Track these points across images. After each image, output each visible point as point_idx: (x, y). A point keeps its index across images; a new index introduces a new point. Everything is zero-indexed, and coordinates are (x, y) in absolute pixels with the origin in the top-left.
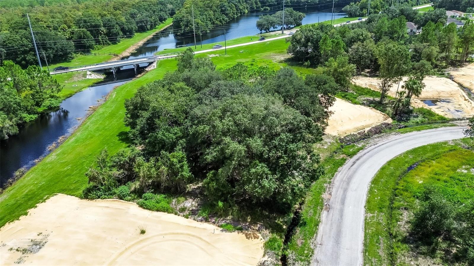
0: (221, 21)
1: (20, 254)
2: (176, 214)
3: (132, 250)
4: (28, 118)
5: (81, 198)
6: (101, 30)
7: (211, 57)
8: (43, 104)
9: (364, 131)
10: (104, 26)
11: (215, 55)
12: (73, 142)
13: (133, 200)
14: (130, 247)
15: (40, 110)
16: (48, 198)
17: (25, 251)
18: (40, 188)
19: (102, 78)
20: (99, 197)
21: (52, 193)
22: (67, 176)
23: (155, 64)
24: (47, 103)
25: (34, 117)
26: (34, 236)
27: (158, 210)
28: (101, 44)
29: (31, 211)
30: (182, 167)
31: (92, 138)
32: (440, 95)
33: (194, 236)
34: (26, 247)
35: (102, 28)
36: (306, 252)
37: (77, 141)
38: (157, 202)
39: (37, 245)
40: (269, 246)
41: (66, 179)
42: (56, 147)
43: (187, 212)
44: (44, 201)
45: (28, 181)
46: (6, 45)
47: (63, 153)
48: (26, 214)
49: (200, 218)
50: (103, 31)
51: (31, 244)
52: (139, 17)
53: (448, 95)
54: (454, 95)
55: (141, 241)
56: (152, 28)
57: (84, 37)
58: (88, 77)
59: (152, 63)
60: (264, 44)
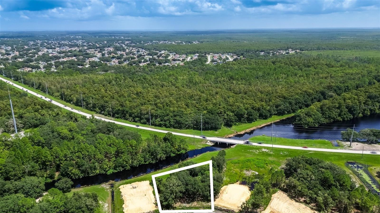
0: (344, 118)
2: (154, 196)
4: (173, 155)
5: (149, 184)
6: (244, 116)
7: (262, 151)
8: (180, 151)
11: (267, 150)
14: (141, 196)
15: (178, 153)
16: (147, 180)
17: (133, 187)
19: (212, 145)
20: (151, 185)
23: (235, 146)
25: (174, 155)
26: (137, 186)
29: (142, 181)
33: (149, 200)
35: (246, 115)
39: (135, 188)
40: (155, 210)
44: (145, 181)
52: (282, 107)
55: (143, 196)
56: (289, 113)
57: (229, 120)
58: (207, 143)
59: (235, 144)
60: (307, 152)
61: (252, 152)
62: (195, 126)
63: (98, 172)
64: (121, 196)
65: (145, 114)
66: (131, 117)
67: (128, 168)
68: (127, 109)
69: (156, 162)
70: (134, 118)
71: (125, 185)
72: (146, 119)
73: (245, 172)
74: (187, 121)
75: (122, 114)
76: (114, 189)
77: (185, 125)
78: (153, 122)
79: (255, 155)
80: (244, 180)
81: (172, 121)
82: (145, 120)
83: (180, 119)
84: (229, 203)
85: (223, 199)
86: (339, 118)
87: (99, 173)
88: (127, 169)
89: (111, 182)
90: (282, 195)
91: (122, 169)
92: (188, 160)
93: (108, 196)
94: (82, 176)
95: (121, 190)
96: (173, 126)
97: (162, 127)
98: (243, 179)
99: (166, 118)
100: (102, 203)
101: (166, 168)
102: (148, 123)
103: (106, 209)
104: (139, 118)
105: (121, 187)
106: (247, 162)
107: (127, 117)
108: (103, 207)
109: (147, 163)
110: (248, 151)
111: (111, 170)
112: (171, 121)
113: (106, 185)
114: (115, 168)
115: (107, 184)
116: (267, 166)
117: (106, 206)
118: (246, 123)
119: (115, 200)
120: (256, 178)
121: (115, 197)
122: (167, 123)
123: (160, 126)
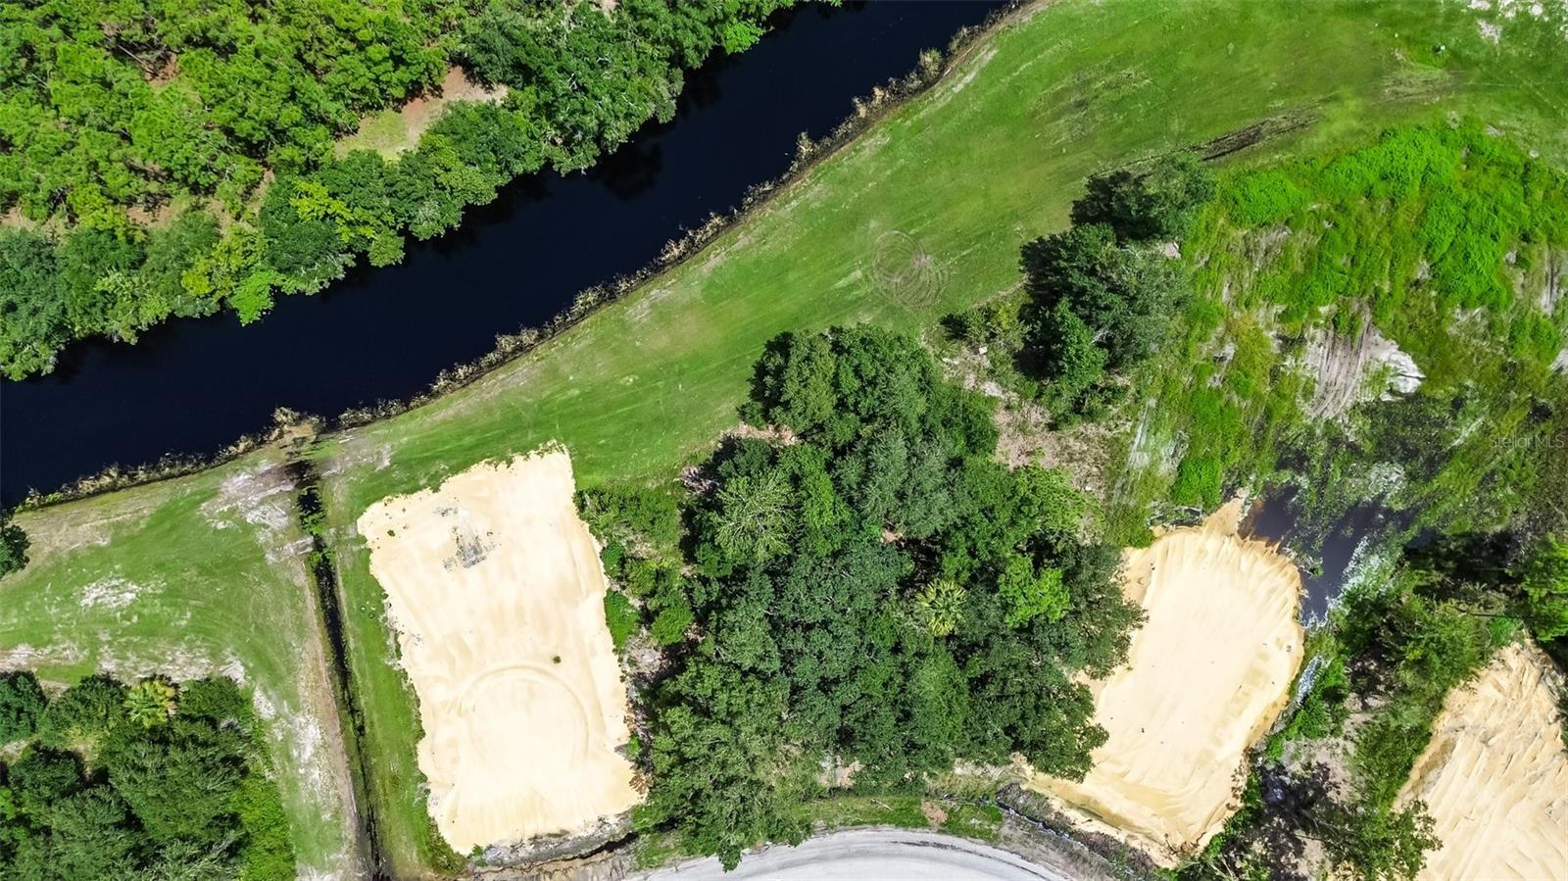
1: (455, 549)
2: (620, 660)
3: (528, 675)
12: (702, 280)
13: (612, 575)
14: (524, 667)
16: (550, 450)
17: (461, 550)
18: (563, 405)
20: (589, 521)
21: (561, 443)
22: (609, 408)
26: (483, 530)
27: (611, 632)
29: (518, 459)
33: (586, 723)
34: (466, 542)
36: (655, 858)
37: (712, 279)
39: (475, 553)
40: (636, 812)
42: (677, 263)
43: (632, 671)
44: (541, 454)
45: (569, 358)
47: (662, 310)
48: (509, 463)
49: (634, 697)
51: (472, 544)
55: (544, 672)
64: (392, 642)
71: (397, 507)
73: (1316, 360)
76: (329, 535)
79: (1464, 60)
80: (1286, 476)
89: (294, 432)
90: (1523, 705)
92: (865, 124)
93: (301, 630)
95: (378, 569)
98: (1281, 465)
100: (272, 712)
101: (693, 248)
103: (316, 773)
105: (373, 522)
108: (289, 758)
113: (256, 478)
115: (264, 462)
117: (309, 751)
119: (354, 668)
120: (1386, 449)
121: (352, 645)
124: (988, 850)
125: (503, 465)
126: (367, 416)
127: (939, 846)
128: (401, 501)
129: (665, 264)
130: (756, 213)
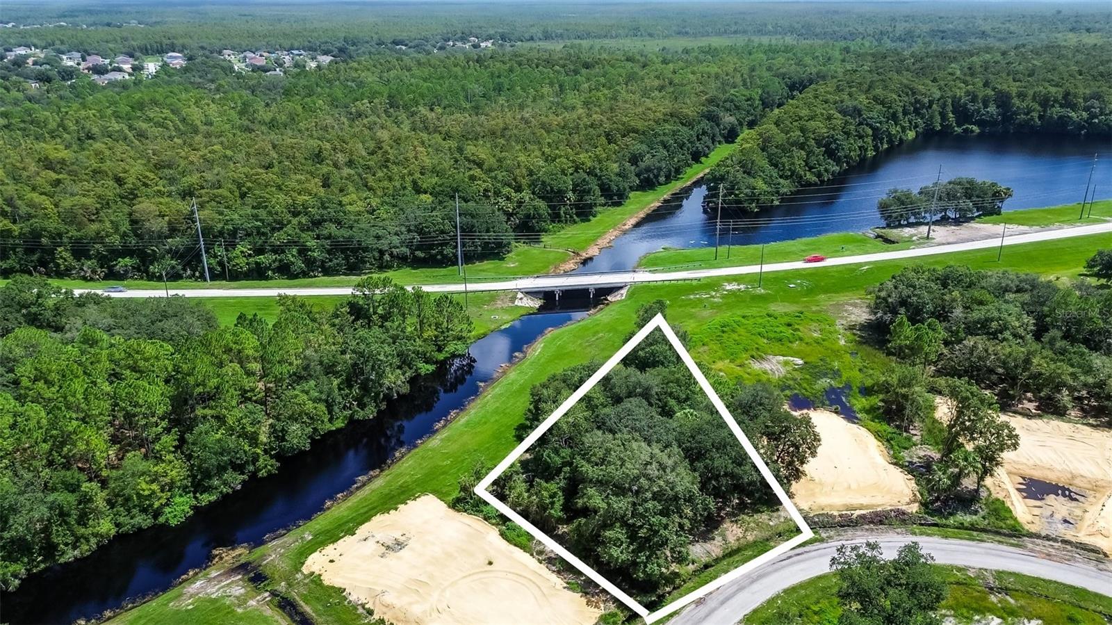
0: (819, 175)
1: (384, 549)
2: (532, 555)
3: (475, 577)
4: (426, 368)
5: (449, 507)
6: (566, 197)
7: (727, 291)
8: (446, 349)
9: (852, 515)
10: (574, 191)
11: (738, 285)
12: (462, 425)
13: (497, 525)
14: (473, 574)
15: (441, 357)
16: (419, 497)
17: (388, 547)
18: (415, 481)
19: (537, 306)
20: (465, 511)
21: (424, 492)
22: (444, 473)
23: (624, 292)
24: (451, 348)
25: (431, 368)
26: (398, 536)
27: (515, 545)
28: (562, 222)
29: (401, 507)
30: (553, 503)
31: (485, 423)
32: (1075, 482)
33: (534, 583)
34: (390, 543)
35: (570, 194)
37: (467, 424)
38: (518, 536)
39: (399, 545)
41: (442, 477)
42: (444, 426)
43: (544, 557)
44: (415, 499)
45: (406, 468)
46: (422, 229)
47: (448, 439)
48: (396, 509)
49: (554, 568)
50: (569, 199)
51: (394, 542)
52: (647, 161)
53: (1090, 486)
54: (1101, 489)
55: (486, 571)
56: (668, 179)
57: (534, 215)
58: (517, 303)
59: (621, 288)
60: (854, 270)
61: (700, 300)
62: (420, 254)
63: (106, 526)
64: (360, 610)
65: (161, 237)
66: (89, 258)
67: (267, 465)
68: (53, 225)
69: (379, 412)
70: (104, 260)
71: (330, 550)
72: (175, 254)
73: (756, 366)
74: (378, 237)
75: (29, 251)
76: (282, 587)
77: (377, 255)
78: (221, 264)
79: (717, 307)
80: (789, 392)
81: (311, 243)
82: (173, 262)
83: (345, 233)
84: (854, 486)
85: (817, 480)
86: (810, 177)
87: (113, 532)
88: (263, 474)
89: (228, 556)
91: (236, 480)
94: (15, 576)
95: (327, 580)
96: (323, 266)
97: (267, 278)
98: (782, 391)
99: (278, 238)
101: (448, 422)
102: (189, 272)
104: (132, 257)
105: (315, 563)
106: (723, 332)
107: (60, 261)
109: (339, 424)
110: (683, 300)
111: (178, 500)
112: (308, 244)
113: (210, 580)
114: (198, 484)
115: (214, 574)
116: (797, 330)
118: (575, 222)
120: (815, 376)
122: (292, 256)
123: (258, 274)
124: (825, 545)
125: (392, 512)
126: (285, 532)
127: (799, 554)
128: (331, 546)
129: (437, 430)
130: (472, 404)
